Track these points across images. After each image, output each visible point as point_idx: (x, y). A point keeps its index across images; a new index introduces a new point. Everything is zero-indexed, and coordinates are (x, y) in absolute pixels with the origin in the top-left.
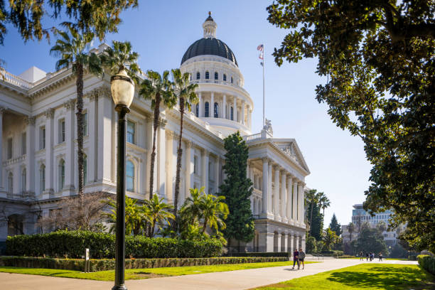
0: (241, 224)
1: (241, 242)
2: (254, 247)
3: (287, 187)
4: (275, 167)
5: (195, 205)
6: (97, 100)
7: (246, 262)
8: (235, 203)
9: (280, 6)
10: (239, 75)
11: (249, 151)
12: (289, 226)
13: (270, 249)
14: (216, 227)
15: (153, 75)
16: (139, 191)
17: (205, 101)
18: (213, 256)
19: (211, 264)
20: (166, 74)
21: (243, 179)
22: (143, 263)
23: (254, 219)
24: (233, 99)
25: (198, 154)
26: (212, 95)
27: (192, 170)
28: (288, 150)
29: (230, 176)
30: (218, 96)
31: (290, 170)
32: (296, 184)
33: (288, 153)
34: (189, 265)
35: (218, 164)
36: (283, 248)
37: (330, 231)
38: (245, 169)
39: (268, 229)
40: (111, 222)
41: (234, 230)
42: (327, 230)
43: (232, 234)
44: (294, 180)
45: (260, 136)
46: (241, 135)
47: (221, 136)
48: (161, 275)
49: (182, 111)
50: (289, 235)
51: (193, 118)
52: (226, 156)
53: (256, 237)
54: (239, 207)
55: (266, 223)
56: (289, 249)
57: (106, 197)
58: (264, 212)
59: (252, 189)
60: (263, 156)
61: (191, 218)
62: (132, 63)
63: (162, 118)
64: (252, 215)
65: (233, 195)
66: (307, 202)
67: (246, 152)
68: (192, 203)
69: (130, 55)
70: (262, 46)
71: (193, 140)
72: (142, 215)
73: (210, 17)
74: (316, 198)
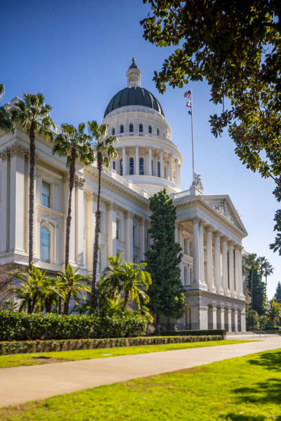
0: (170, 297)
1: (171, 319)
2: (187, 324)
3: (221, 252)
4: (207, 228)
5: (115, 275)
6: (9, 161)
7: (172, 342)
8: (163, 272)
9: (157, 19)
10: (166, 126)
11: (177, 211)
12: (225, 298)
13: (204, 326)
14: (138, 301)
15: (68, 128)
16: (55, 262)
17: (130, 157)
18: (136, 336)
19: (131, 345)
20: (82, 127)
21: (171, 243)
22: (50, 345)
23: (184, 291)
24: (160, 152)
25: (121, 217)
26: (137, 150)
27: (114, 235)
28: (220, 208)
29: (157, 241)
30: (143, 150)
31: (224, 232)
32: (232, 248)
33: (221, 212)
34: (104, 347)
35: (143, 228)
36: (219, 325)
37: (274, 303)
38: (173, 232)
39: (200, 302)
40: (21, 298)
41: (161, 304)
42: (271, 302)
43: (159, 308)
44: (230, 243)
45: (188, 193)
46: (168, 193)
47: (146, 196)
48: (61, 360)
49: (100, 168)
50: (226, 309)
51: (114, 175)
52: (151, 218)
53: (188, 311)
54: (167, 277)
55: (198, 295)
56: (226, 325)
57: (15, 268)
58: (195, 282)
59: (181, 255)
60: (193, 215)
61: (111, 290)
62: (45, 117)
63: (80, 177)
64: (182, 286)
65: (160, 263)
66: (247, 269)
67: (174, 212)
68: (112, 273)
69: (42, 108)
70: (189, 92)
71: (115, 201)
72: (53, 288)
73: (133, 64)
74: (257, 264)
